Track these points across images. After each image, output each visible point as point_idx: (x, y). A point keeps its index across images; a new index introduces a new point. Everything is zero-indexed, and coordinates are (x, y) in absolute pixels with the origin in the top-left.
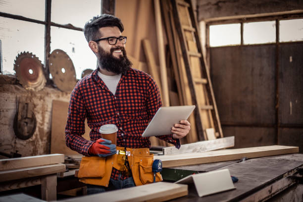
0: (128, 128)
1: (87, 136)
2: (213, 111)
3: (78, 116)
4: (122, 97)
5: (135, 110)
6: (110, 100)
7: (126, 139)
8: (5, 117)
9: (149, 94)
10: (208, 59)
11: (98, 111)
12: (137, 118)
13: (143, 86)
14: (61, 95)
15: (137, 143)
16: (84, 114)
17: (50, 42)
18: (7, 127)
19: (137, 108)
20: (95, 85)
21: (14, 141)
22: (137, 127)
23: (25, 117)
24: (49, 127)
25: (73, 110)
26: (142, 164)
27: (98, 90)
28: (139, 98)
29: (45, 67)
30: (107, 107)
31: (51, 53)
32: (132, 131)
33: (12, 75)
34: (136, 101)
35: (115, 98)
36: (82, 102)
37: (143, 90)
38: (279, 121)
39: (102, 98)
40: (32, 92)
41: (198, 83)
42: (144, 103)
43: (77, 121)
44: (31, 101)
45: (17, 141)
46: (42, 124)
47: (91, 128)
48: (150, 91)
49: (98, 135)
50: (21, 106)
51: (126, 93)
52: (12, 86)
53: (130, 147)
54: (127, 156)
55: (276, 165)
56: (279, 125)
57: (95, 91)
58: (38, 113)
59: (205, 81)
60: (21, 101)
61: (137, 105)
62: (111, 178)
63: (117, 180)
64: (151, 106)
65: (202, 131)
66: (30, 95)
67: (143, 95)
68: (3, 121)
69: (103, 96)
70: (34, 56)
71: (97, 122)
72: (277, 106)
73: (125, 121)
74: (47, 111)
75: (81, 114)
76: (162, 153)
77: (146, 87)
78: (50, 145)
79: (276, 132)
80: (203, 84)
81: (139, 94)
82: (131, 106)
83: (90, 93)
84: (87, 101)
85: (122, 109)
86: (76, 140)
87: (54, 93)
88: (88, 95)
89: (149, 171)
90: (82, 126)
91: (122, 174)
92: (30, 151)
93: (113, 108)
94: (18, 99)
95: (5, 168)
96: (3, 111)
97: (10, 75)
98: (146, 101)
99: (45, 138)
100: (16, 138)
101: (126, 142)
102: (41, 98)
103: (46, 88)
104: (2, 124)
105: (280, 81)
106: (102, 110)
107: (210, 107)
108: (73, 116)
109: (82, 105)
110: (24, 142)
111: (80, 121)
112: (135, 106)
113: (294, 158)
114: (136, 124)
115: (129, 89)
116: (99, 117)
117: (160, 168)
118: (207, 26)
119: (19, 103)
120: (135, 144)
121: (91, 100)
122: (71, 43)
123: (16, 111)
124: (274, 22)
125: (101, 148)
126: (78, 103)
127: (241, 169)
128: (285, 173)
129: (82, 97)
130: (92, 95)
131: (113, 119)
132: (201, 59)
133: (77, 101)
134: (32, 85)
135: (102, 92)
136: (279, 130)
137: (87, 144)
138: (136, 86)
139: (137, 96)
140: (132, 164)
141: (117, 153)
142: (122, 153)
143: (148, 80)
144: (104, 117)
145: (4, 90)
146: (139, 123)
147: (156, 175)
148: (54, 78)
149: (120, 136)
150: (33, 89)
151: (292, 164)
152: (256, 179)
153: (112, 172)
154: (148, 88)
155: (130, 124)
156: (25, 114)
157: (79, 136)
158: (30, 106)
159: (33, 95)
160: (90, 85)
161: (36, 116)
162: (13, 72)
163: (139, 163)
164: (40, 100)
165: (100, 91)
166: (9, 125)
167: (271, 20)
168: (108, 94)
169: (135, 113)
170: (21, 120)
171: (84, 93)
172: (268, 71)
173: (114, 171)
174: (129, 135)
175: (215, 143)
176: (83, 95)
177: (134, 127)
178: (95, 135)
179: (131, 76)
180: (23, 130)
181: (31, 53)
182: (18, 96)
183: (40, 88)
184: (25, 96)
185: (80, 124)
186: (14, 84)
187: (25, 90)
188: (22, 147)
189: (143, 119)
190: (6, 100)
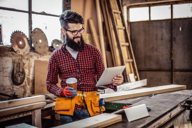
0: (84, 79)
1: (59, 85)
2: (133, 63)
3: (54, 72)
4: (80, 60)
5: (89, 68)
6: (73, 62)
7: (83, 86)
8: (6, 72)
9: (97, 59)
10: (129, 29)
11: (66, 69)
12: (89, 73)
13: (93, 54)
14: (39, 57)
15: (89, 88)
16: (57, 71)
17: (32, 24)
18: (8, 78)
19: (90, 67)
20: (63, 53)
21: (12, 86)
22: (89, 78)
23: (18, 71)
24: (33, 76)
25: (50, 69)
26: (93, 101)
27: (65, 56)
28: (91, 61)
29: (29, 39)
30: (71, 67)
31: (32, 30)
32: (86, 81)
33: (10, 46)
34: (89, 63)
35: (76, 61)
36: (56, 64)
37: (93, 56)
38: (174, 68)
39: (68, 61)
40: (22, 56)
41: (123, 46)
42: (93, 64)
43: (53, 75)
44: (21, 61)
45: (14, 86)
46: (29, 75)
47: (61, 79)
48: (97, 57)
49: (65, 84)
50: (15, 65)
51: (83, 58)
52: (10, 52)
53: (85, 91)
54: (84, 97)
55: (173, 98)
56: (173, 70)
57: (63, 57)
58: (26, 68)
59: (127, 44)
60: (16, 62)
61: (89, 65)
62: (75, 110)
63: (78, 111)
64: (98, 66)
65: (126, 75)
66: (21, 58)
67: (93, 59)
68: (5, 75)
69: (69, 60)
70: (22, 33)
71: (65, 76)
72: (172, 58)
73: (83, 75)
74: (31, 67)
75: (55, 71)
76: (104, 92)
77: (95, 54)
78: (34, 88)
79: (172, 74)
80: (126, 46)
81: (91, 59)
82: (86, 66)
83: (60, 59)
84: (59, 63)
85: (81, 68)
86: (53, 87)
87: (35, 55)
88: (59, 60)
89: (97, 105)
90: (56, 78)
91: (81, 108)
92: (22, 92)
93: (75, 67)
94: (14, 61)
95: (10, 106)
96: (5, 68)
97: (8, 45)
98: (95, 63)
99: (31, 84)
100: (13, 84)
101: (83, 88)
102: (28, 59)
103: (30, 52)
104: (5, 76)
105: (174, 42)
106: (68, 69)
107: (131, 60)
108: (51, 73)
109: (56, 66)
110: (18, 87)
111: (55, 75)
112: (88, 66)
113: (183, 93)
114: (89, 76)
115: (84, 56)
116: (66, 73)
117: (104, 103)
118: (128, 9)
119: (14, 63)
120: (88, 89)
121: (61, 63)
122: (44, 24)
123: (12, 68)
124: (170, 6)
125: (67, 92)
126: (53, 65)
127: (152, 101)
128: (179, 104)
129: (56, 61)
130: (62, 59)
131: (75, 74)
132: (125, 30)
133: (53, 64)
134: (22, 51)
135: (68, 58)
136: (174, 73)
137: (60, 90)
138: (89, 54)
139: (90, 60)
140: (87, 101)
141: (78, 95)
142: (81, 95)
143: (96, 50)
144: (69, 73)
145: (5, 56)
146: (90, 76)
147: (102, 108)
148: (35, 46)
149: (79, 84)
150: (23, 54)
151: (183, 97)
152: (161, 109)
153: (75, 106)
154: (96, 55)
155: (85, 77)
156: (18, 70)
157: (55, 85)
158: (21, 64)
159: (23, 58)
160: (60, 53)
161: (25, 70)
162: (10, 44)
163: (91, 101)
164: (27, 60)
165: (67, 57)
166: (9, 77)
167: (168, 5)
168: (72, 59)
169: (88, 70)
170: (16, 74)
171: (57, 58)
172: (166, 36)
173: (76, 106)
174: (85, 84)
175: (135, 84)
176: (56, 60)
177: (88, 78)
178: (64, 84)
179: (86, 48)
180: (17, 79)
181: (21, 31)
182: (14, 59)
183: (26, 53)
184: (17, 59)
185: (55, 77)
186: (10, 51)
187: (18, 55)
188: (17, 90)
189: (93, 74)
190: (7, 62)
